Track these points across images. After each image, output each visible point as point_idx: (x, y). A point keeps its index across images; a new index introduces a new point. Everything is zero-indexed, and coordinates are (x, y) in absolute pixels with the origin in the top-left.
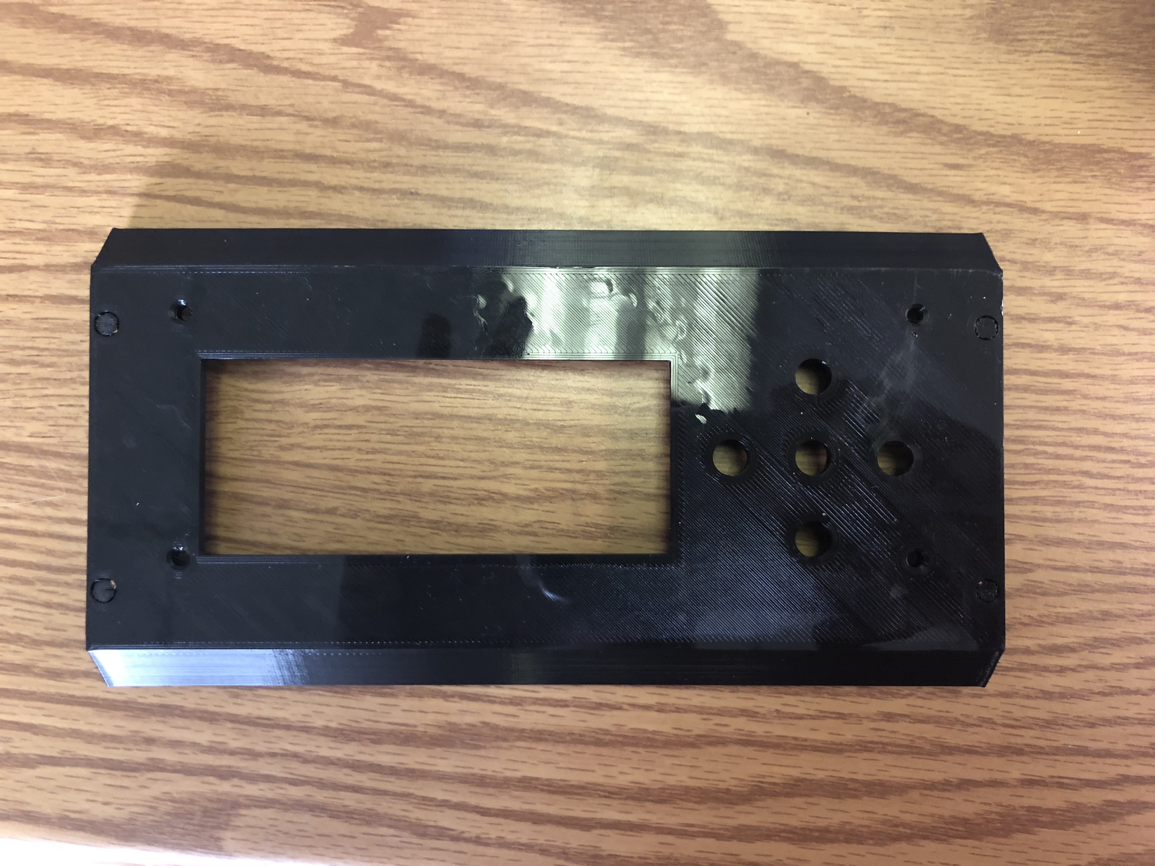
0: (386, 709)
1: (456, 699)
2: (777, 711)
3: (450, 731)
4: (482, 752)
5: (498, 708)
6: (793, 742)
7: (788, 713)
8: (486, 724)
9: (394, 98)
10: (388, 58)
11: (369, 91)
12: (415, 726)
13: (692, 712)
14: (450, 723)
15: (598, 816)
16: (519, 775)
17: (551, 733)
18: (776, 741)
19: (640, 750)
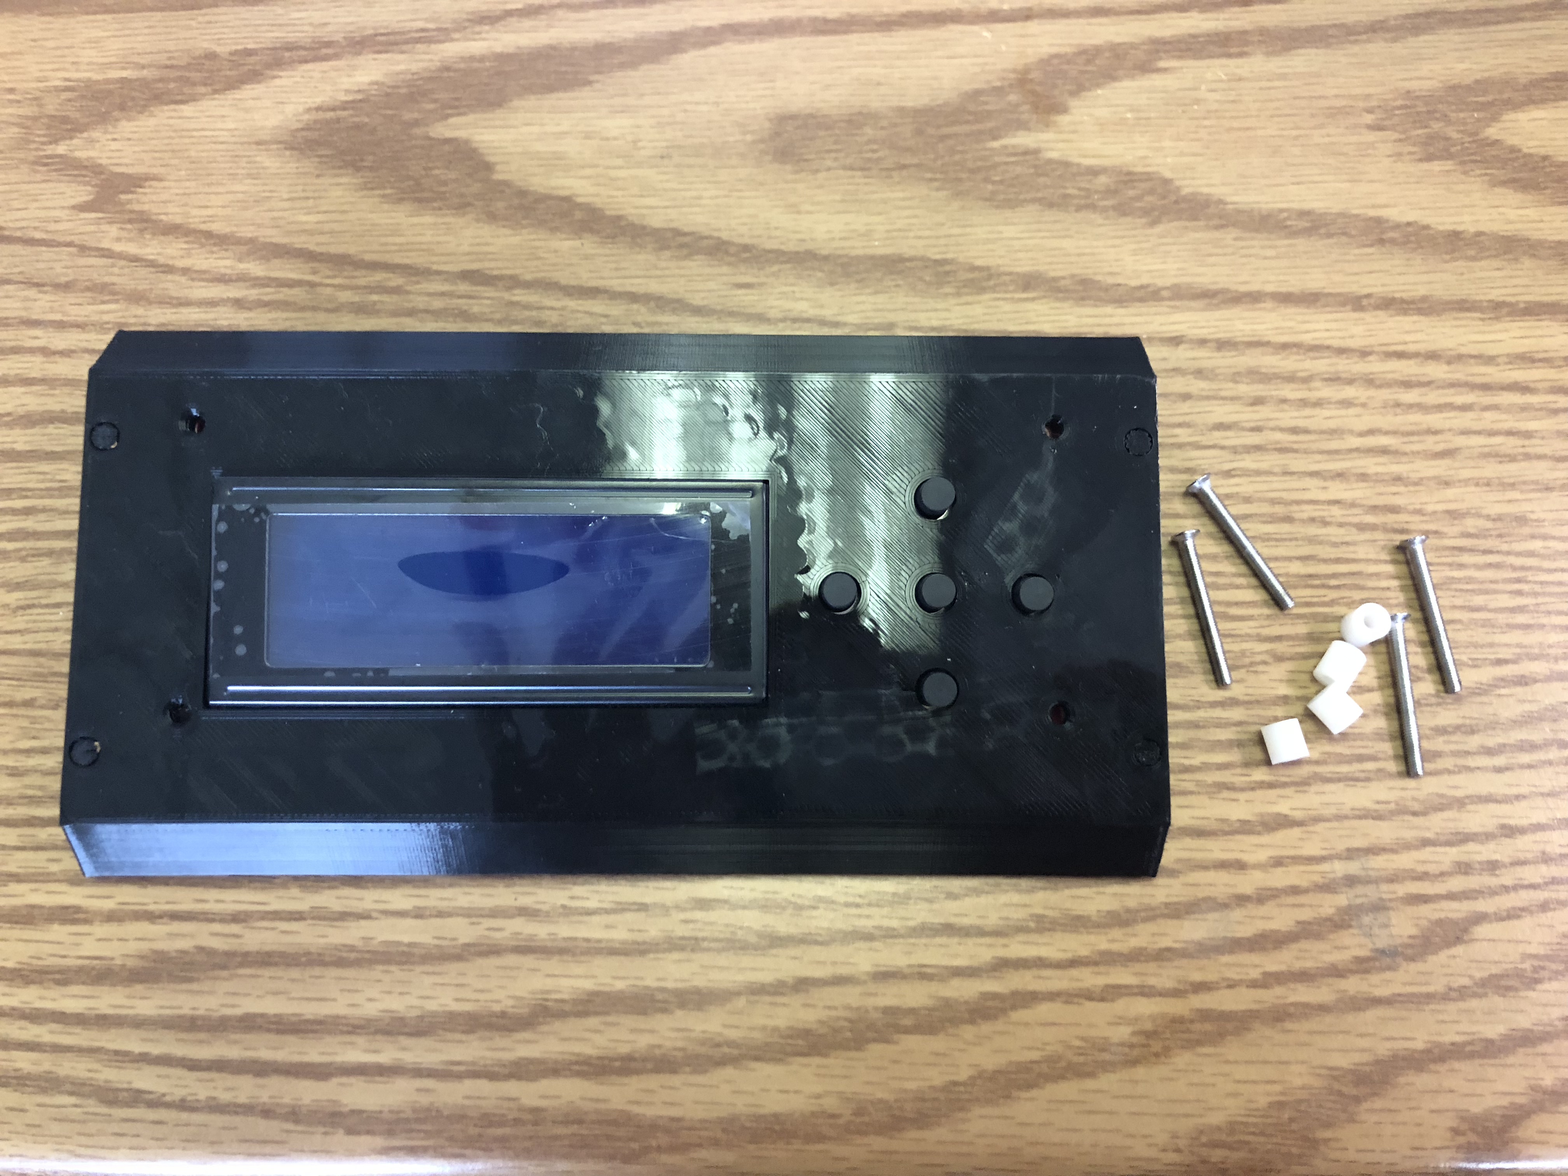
0: (78, 939)
1: (165, 920)
2: (564, 907)
3: (155, 961)
4: (195, 986)
5: (217, 927)
6: (585, 944)
7: (576, 908)
8: (201, 949)
9: (135, 259)
10: (130, 221)
11: (107, 254)
12: (112, 959)
13: (458, 915)
14: (155, 952)
15: (339, 1059)
16: (238, 1012)
17: (283, 955)
18: (563, 944)
19: (393, 968)
